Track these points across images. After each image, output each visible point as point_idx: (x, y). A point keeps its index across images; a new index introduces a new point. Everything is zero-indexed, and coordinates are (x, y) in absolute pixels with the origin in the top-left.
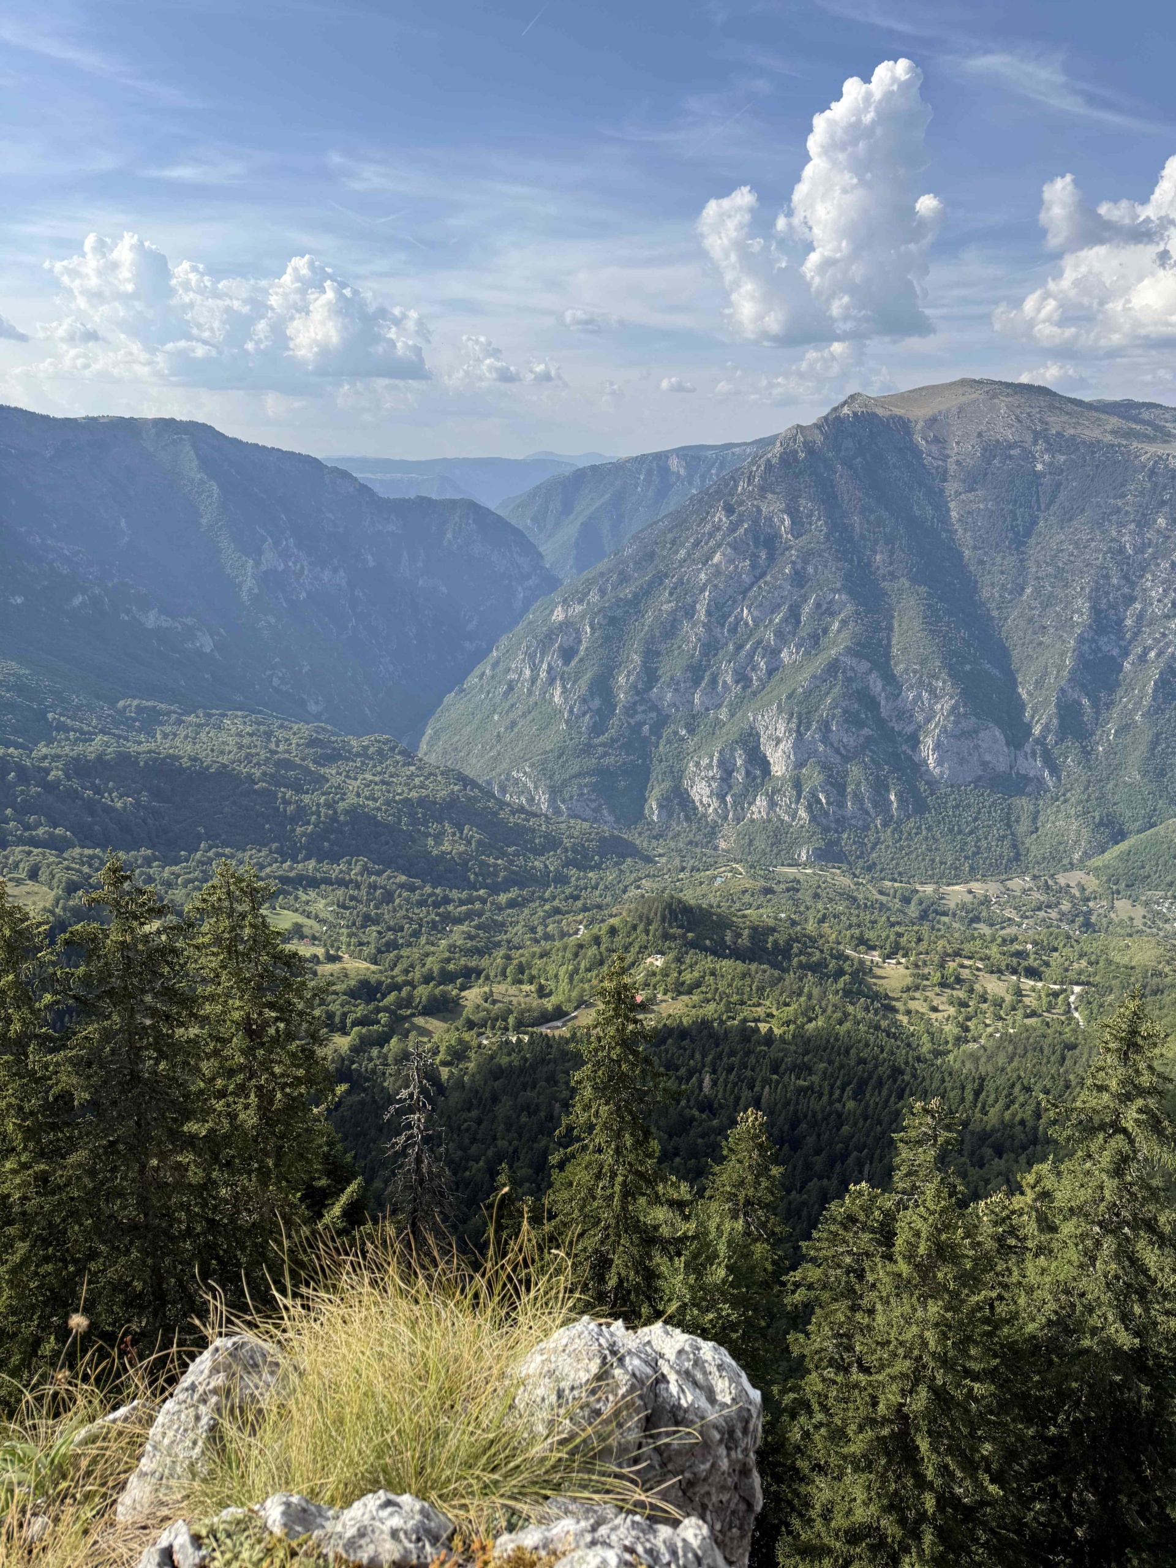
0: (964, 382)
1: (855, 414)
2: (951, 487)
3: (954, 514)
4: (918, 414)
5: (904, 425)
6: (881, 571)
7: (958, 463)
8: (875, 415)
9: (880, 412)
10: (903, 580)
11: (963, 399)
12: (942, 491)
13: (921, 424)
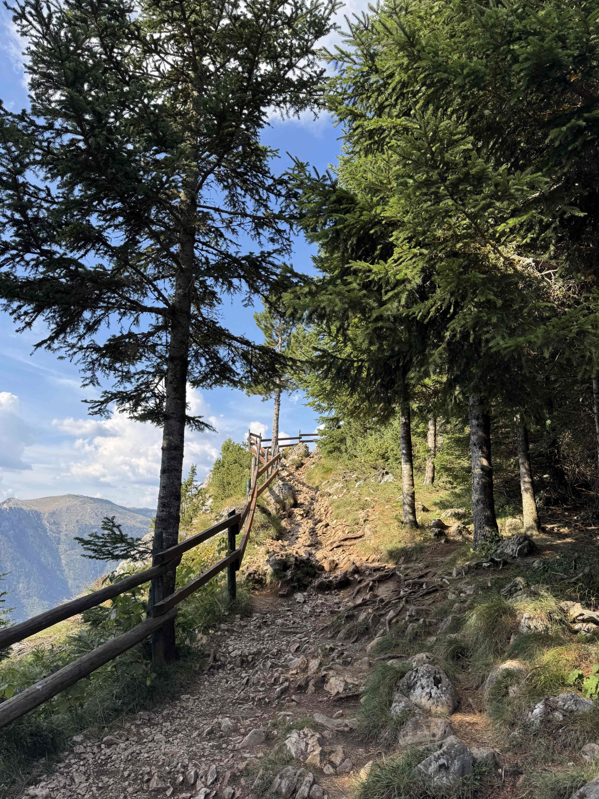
0: (69, 496)
1: (10, 508)
2: (62, 547)
3: (63, 562)
4: (45, 510)
5: (38, 515)
6: (22, 593)
7: (66, 535)
8: (22, 509)
9: (24, 507)
10: (35, 598)
11: (69, 504)
12: (57, 549)
13: (47, 515)
